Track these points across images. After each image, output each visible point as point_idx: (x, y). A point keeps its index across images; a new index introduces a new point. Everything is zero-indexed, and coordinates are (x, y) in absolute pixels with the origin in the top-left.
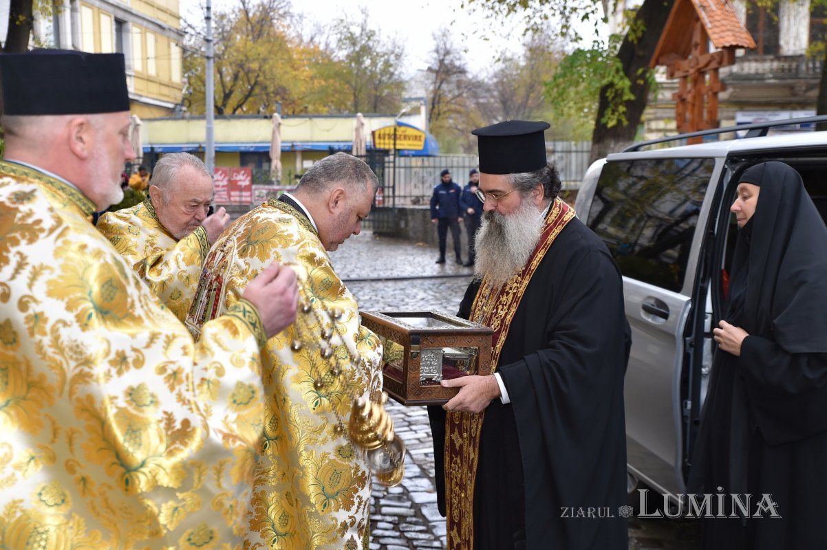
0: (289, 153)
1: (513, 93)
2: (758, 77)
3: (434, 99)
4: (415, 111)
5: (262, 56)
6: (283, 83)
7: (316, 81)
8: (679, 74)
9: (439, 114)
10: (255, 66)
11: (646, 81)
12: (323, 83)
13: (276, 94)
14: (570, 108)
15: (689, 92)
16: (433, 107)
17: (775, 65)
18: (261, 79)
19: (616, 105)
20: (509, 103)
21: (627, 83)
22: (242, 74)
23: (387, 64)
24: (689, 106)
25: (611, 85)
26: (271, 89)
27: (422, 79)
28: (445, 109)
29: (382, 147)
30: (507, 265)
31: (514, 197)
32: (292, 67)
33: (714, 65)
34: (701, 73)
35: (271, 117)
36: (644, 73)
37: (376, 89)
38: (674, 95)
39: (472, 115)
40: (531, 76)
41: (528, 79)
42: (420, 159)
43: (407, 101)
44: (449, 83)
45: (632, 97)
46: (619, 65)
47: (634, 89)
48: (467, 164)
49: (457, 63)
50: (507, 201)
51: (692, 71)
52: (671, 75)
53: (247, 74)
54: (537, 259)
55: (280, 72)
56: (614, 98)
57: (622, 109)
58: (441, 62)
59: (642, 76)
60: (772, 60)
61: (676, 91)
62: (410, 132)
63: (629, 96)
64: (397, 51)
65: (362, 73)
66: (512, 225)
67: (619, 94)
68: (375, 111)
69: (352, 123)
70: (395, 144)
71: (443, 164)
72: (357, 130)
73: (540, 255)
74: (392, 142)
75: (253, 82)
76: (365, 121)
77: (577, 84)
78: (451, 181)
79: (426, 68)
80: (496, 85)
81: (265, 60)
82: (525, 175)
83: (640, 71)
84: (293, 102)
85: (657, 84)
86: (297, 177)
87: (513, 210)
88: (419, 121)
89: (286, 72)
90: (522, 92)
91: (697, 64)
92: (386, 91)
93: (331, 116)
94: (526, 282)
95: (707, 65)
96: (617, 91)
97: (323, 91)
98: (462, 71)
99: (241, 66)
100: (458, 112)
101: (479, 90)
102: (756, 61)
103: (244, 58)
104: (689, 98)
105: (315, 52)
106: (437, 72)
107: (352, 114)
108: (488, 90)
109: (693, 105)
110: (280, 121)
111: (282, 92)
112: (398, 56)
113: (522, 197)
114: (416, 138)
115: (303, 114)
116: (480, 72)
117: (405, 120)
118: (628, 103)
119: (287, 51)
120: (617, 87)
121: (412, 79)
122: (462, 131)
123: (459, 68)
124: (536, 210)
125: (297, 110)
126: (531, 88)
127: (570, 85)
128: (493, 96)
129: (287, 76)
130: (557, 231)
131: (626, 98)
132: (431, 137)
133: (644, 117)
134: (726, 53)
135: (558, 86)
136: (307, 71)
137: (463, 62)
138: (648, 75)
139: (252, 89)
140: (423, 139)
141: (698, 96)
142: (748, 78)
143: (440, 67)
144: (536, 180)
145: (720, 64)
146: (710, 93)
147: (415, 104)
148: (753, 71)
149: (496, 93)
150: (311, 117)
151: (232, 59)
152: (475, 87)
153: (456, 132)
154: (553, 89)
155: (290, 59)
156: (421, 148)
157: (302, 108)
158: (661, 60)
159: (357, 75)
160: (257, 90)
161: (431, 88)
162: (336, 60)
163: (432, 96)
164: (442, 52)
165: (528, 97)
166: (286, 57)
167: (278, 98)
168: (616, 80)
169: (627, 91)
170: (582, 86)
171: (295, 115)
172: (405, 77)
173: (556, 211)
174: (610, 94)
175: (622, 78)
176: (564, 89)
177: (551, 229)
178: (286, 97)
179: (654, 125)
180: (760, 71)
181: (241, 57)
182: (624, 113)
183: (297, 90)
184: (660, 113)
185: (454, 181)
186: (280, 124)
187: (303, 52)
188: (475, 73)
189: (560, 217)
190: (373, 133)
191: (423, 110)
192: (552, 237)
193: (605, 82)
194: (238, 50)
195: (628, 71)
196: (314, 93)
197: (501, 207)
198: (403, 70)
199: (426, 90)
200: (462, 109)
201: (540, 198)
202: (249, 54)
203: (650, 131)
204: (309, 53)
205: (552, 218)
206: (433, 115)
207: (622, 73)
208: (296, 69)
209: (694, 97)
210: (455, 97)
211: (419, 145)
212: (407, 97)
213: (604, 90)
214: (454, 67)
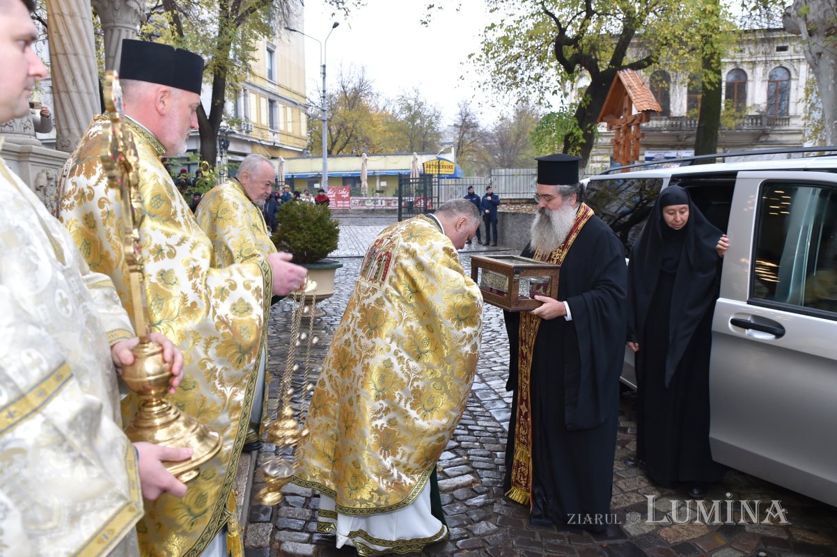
0: (372, 177)
1: (508, 139)
2: (658, 129)
3: (459, 143)
4: (448, 151)
5: (354, 119)
6: (367, 135)
7: (387, 133)
8: (614, 127)
9: (462, 153)
10: (350, 125)
11: (592, 131)
12: (392, 134)
13: (364, 141)
14: (546, 148)
15: (621, 138)
16: (459, 148)
17: (668, 122)
18: (354, 132)
19: (575, 146)
20: (505, 145)
21: (581, 132)
22: (342, 130)
23: (431, 123)
24: (622, 147)
25: (571, 134)
26: (360, 139)
27: (452, 131)
28: (466, 149)
29: (428, 172)
30: (553, 241)
31: (558, 199)
32: (373, 125)
33: (636, 122)
34: (629, 126)
35: (361, 156)
36: (591, 126)
37: (424, 138)
38: (612, 140)
39: (483, 153)
40: (518, 129)
41: (516, 130)
42: (454, 180)
43: (442, 144)
44: (468, 133)
45: (584, 141)
46: (576, 121)
47: (585, 136)
48: (483, 183)
49: (473, 121)
50: (554, 202)
51: (623, 125)
52: (610, 128)
53: (346, 130)
54: (572, 239)
55: (365, 128)
56: (573, 142)
57: (578, 148)
58: (464, 120)
59: (590, 128)
60: (666, 120)
61: (613, 138)
62: (446, 163)
63: (582, 140)
64: (436, 114)
65: (415, 128)
66: (556, 217)
67: (576, 139)
68: (423, 151)
69: (411, 158)
70: (439, 171)
71: (468, 183)
72: (413, 162)
73: (574, 236)
74: (437, 170)
75: (349, 135)
76: (418, 157)
77: (550, 133)
78: (474, 192)
79: (453, 124)
80: (497, 134)
81: (356, 121)
82: (566, 186)
83: (589, 125)
84: (374, 146)
85: (599, 133)
86: (377, 192)
87: (557, 207)
88: (451, 157)
89: (369, 128)
90: (513, 138)
91: (627, 121)
92: (429, 139)
93: (396, 154)
94: (565, 253)
95: (633, 121)
96: (575, 137)
97: (391, 139)
98: (476, 126)
99: (342, 125)
100: (474, 151)
101: (487, 138)
102: (656, 120)
103: (344, 121)
104: (622, 142)
105: (386, 116)
106: (461, 127)
107: (410, 152)
108: (492, 138)
109: (624, 146)
110: (367, 158)
111: (367, 140)
112: (437, 118)
113: (563, 200)
114: (450, 167)
115: (379, 153)
116: (487, 127)
117: (442, 156)
118: (581, 145)
119: (370, 115)
120: (575, 135)
121: (445, 131)
122: (476, 162)
123: (474, 124)
124: (571, 208)
125: (376, 151)
126: (518, 136)
127: (546, 134)
128: (495, 141)
129: (370, 131)
130: (584, 222)
131: (580, 141)
132: (458, 166)
133: (591, 153)
134: (644, 115)
135: (539, 134)
136: (382, 128)
137: (477, 120)
138: (593, 127)
139: (349, 139)
140: (454, 168)
141: (627, 140)
142: (652, 130)
143: (463, 124)
144: (573, 190)
145: (641, 121)
146: (635, 139)
147: (447, 146)
148: (654, 126)
149: (497, 139)
150: (385, 155)
151: (337, 122)
152: (484, 136)
153: (473, 163)
154: (535, 136)
155: (372, 120)
156: (453, 173)
157: (378, 150)
158: (604, 119)
159: (412, 129)
160: (352, 140)
161: (458, 136)
162: (399, 120)
163: (458, 141)
164: (464, 114)
165: (517, 141)
166: (369, 119)
167: (364, 144)
168: (574, 131)
169: (581, 137)
170: (553, 135)
171: (374, 154)
172: (440, 130)
173: (582, 210)
174: (571, 140)
175: (578, 130)
176: (543, 136)
177: (580, 221)
178: (369, 143)
179: (595, 158)
180: (659, 126)
181: (342, 120)
182: (579, 150)
183: (376, 139)
184: (600, 151)
185: (476, 193)
186: (366, 160)
187: (379, 116)
188: (484, 127)
189: (585, 213)
190: (423, 164)
191: (453, 149)
192: (581, 225)
193: (568, 131)
194: (340, 116)
195: (581, 125)
196: (386, 141)
197: (550, 206)
198: (440, 126)
199: (454, 138)
200: (476, 149)
201: (574, 201)
202: (347, 118)
203: (593, 162)
204: (383, 117)
205: (581, 214)
206: (459, 153)
207: (577, 127)
208: (374, 127)
209: (625, 141)
210: (472, 142)
211: (451, 172)
212: (443, 142)
213: (567, 137)
214: (472, 123)
